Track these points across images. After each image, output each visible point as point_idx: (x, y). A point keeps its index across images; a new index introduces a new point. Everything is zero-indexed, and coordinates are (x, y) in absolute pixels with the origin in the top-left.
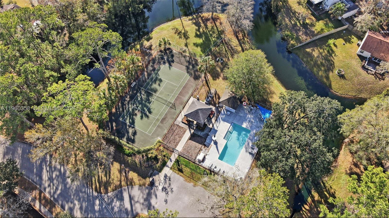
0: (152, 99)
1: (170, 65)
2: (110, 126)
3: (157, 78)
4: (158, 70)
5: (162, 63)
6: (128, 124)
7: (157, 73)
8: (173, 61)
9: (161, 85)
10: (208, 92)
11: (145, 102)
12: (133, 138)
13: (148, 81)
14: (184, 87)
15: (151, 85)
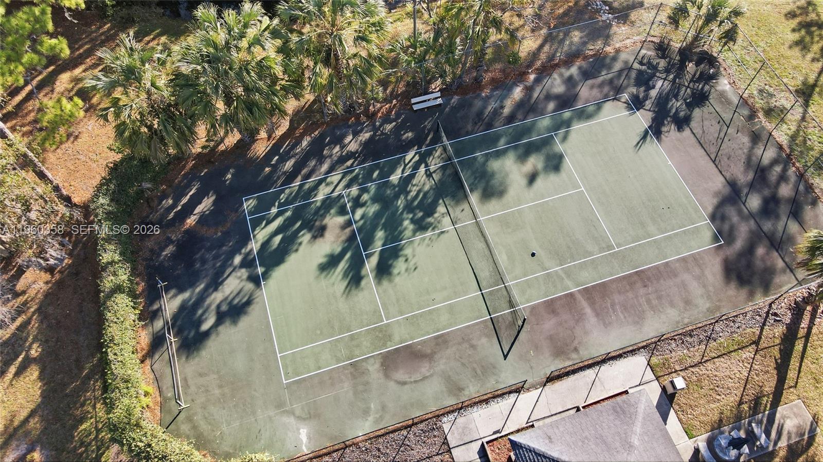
0: (447, 220)
1: (656, 129)
2: (185, 200)
3: (547, 142)
4: (583, 115)
5: (625, 96)
6: (254, 246)
7: (568, 124)
8: (682, 123)
9: (540, 182)
10: (757, 400)
11: (409, 208)
12: (205, 327)
13: (499, 128)
14: (642, 278)
15: (499, 154)
